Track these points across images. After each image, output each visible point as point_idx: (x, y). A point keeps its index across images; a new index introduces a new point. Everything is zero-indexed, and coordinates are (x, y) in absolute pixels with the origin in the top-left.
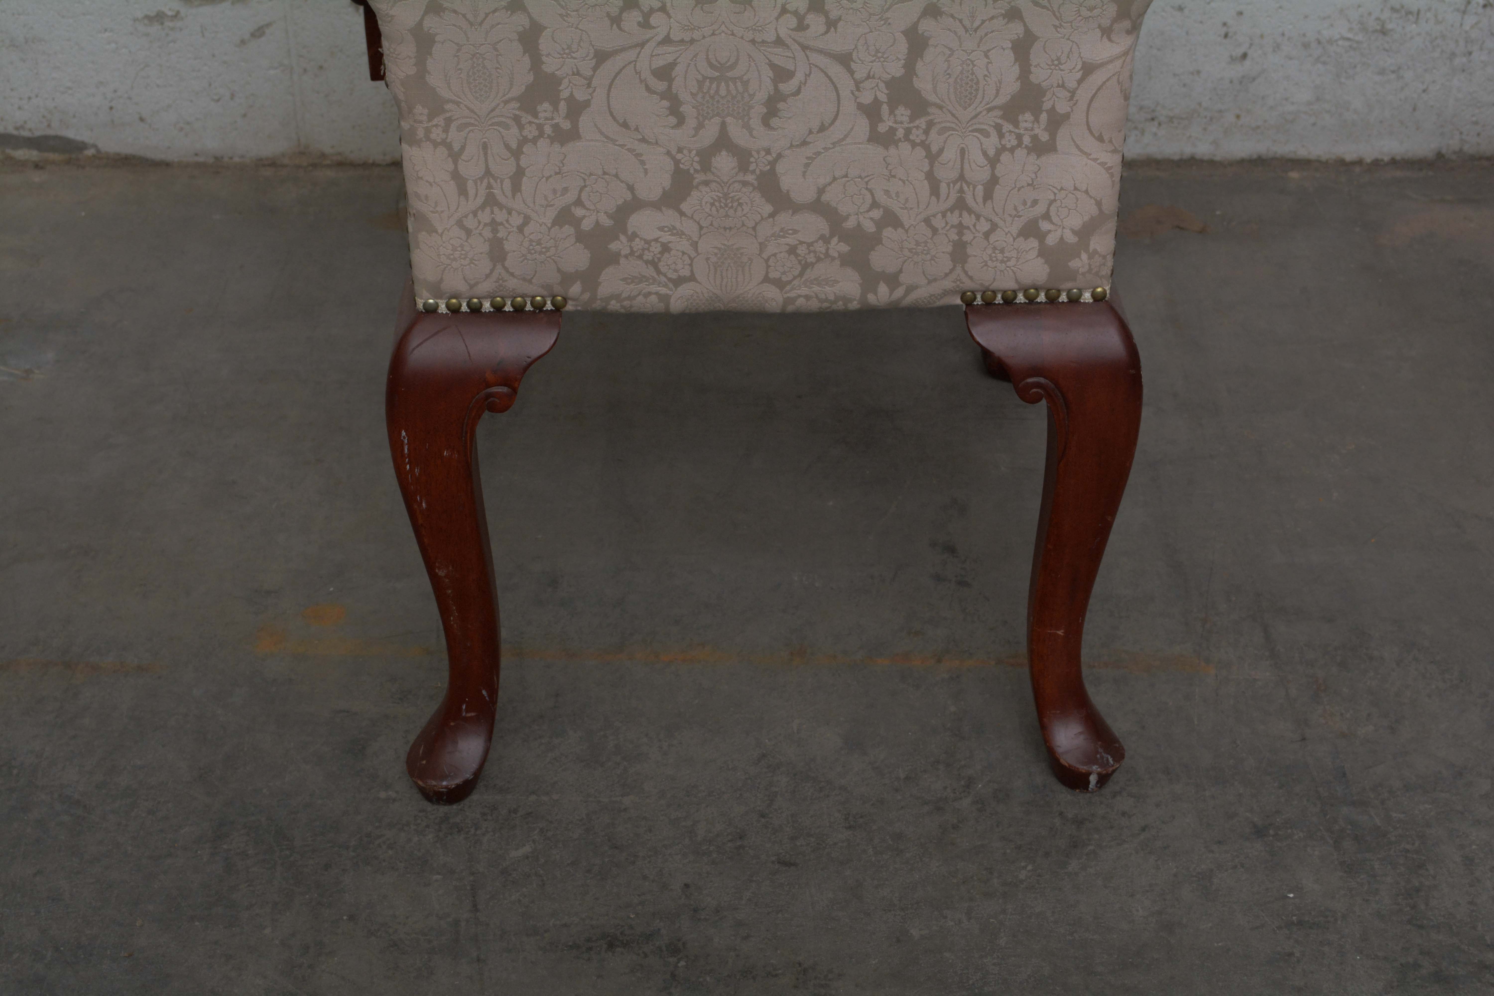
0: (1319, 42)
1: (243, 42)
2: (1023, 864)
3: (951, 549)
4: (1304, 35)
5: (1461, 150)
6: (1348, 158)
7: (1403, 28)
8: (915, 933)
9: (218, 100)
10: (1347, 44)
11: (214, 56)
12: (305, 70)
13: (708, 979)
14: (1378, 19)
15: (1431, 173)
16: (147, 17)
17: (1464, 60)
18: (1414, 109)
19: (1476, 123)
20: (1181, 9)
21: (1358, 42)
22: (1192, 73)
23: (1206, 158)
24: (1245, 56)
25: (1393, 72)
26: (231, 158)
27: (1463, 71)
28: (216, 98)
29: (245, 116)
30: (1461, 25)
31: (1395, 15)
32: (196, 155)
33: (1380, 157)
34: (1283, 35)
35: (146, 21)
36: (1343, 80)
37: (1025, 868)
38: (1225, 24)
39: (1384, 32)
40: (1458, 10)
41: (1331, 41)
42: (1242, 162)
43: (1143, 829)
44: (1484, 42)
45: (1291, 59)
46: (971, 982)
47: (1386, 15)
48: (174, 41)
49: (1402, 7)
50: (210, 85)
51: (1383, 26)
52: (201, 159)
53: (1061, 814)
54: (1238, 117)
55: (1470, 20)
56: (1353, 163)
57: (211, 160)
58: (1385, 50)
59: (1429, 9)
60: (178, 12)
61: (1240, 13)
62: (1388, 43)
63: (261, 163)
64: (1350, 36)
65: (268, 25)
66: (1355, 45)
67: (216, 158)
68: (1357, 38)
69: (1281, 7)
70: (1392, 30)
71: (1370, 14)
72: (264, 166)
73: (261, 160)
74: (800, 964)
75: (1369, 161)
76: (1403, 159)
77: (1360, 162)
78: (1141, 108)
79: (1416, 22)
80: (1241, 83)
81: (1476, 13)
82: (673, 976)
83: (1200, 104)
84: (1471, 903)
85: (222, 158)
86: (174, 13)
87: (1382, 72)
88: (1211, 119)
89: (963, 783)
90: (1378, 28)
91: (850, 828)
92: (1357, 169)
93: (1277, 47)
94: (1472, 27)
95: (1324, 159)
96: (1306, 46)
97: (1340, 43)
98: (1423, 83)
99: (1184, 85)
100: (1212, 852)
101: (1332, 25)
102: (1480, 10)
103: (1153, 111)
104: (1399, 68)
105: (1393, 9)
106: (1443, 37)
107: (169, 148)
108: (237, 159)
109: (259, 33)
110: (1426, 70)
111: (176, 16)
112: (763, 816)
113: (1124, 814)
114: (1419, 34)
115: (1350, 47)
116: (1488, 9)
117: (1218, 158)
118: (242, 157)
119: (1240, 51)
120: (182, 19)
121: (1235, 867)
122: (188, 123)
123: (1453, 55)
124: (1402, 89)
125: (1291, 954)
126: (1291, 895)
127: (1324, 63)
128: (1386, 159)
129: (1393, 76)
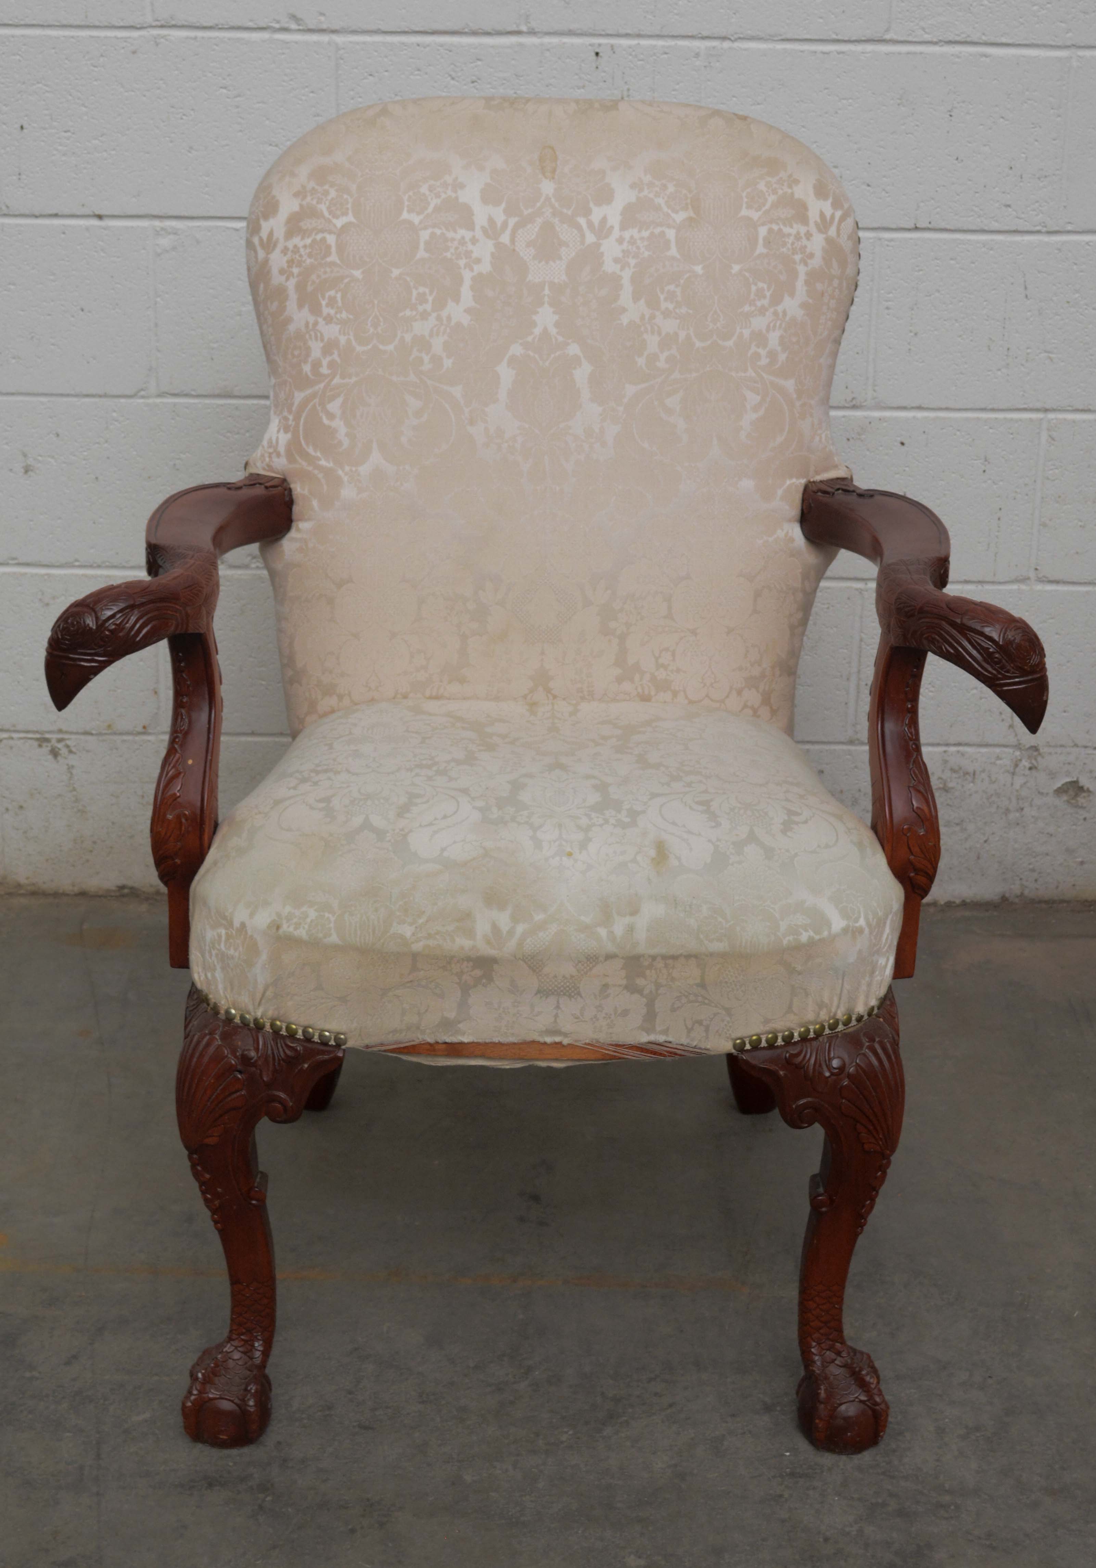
2: (565, 1430)
3: (536, 1198)
5: (1022, 894)
7: (963, 786)
8: (468, 1478)
13: (290, 1510)
14: (940, 778)
15: (995, 913)
17: (1018, 815)
18: (978, 858)
19: (1033, 870)
25: (957, 824)
27: (1018, 824)
30: (1012, 784)
31: (954, 775)
33: (952, 900)
34: (860, 790)
37: (566, 1433)
40: (1008, 772)
43: (671, 1406)
44: (1032, 800)
46: (510, 1514)
47: (947, 775)
49: (960, 768)
51: (945, 784)
53: (603, 1394)
55: (1019, 781)
58: (948, 805)
59: (984, 771)
62: (950, 799)
69: (856, 767)
70: (953, 788)
74: (368, 1500)
75: (942, 903)
76: (972, 901)
79: (973, 782)
81: (1024, 775)
82: (261, 1507)
84: (938, 1460)
89: (522, 1371)
90: (941, 786)
91: (423, 1402)
94: (1021, 786)
98: (984, 834)
100: (727, 1422)
102: (1027, 772)
104: (962, 821)
105: (953, 770)
106: (998, 795)
110: (985, 823)
112: (350, 1393)
113: (656, 1394)
114: (976, 792)
116: (1034, 771)
121: (744, 1433)
123: (1007, 811)
124: (966, 839)
125: (781, 1496)
126: (788, 1454)
128: (958, 901)
129: (957, 829)
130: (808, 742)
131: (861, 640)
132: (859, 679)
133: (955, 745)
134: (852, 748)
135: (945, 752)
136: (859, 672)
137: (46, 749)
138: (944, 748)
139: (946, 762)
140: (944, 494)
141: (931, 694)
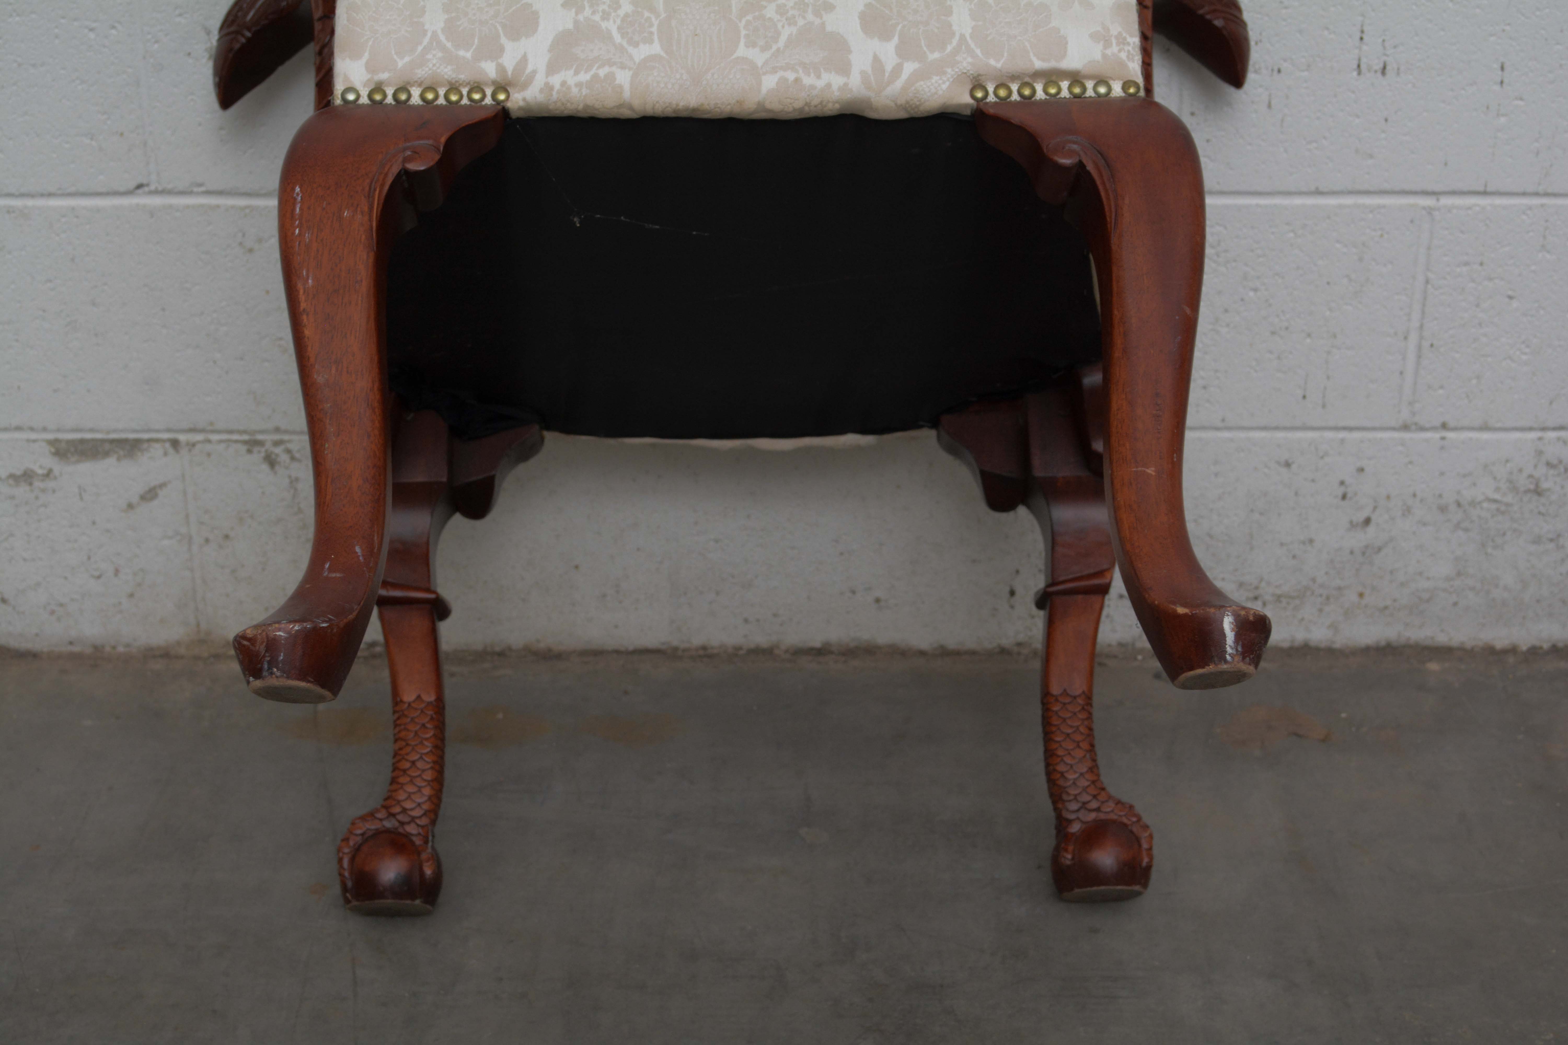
0: (1459, 505)
1: (130, 506)
4: (1440, 496)
6: (1499, 645)
7: (1562, 487)
9: (99, 577)
10: (1494, 506)
11: (94, 523)
12: (207, 540)
14: (1530, 476)
16: (12, 476)
20: (1288, 465)
21: (1508, 505)
22: (1304, 543)
23: (1323, 645)
24: (1367, 521)
25: (1551, 540)
26: (114, 648)
28: (97, 574)
29: (131, 595)
31: (1552, 472)
32: (71, 643)
33: (1537, 644)
34: (1414, 495)
35: (11, 481)
36: (1490, 550)
38: (1342, 483)
39: (1538, 492)
41: (1473, 503)
42: (1366, 650)
45: (1425, 524)
48: (45, 506)
49: (1560, 462)
50: (89, 558)
51: (1537, 485)
52: (76, 649)
54: (1361, 595)
56: (1505, 652)
57: (89, 651)
58: (1540, 513)
60: (50, 471)
61: (1361, 470)
62: (1543, 505)
63: (151, 654)
64: (1497, 496)
65: (162, 486)
66: (1503, 508)
67: (96, 648)
68: (1505, 500)
69: (1411, 462)
70: (1548, 490)
71: (1521, 470)
72: (154, 657)
73: (151, 649)
75: (1524, 648)
77: (1513, 650)
78: (1241, 585)
80: (1364, 554)
83: (1314, 580)
85: (103, 647)
86: (45, 472)
87: (1537, 540)
88: (1328, 598)
90: (1532, 487)
92: (1511, 659)
93: (1407, 511)
95: (1469, 645)
96: (1443, 509)
97: (1485, 505)
99: (1294, 557)
101: (1474, 484)
103: (1257, 588)
104: (1559, 536)
105: (1549, 464)
107: (37, 635)
108: (121, 649)
109: (150, 494)
111: (48, 474)
115: (1498, 510)
117: (1337, 646)
118: (128, 645)
119: (1361, 516)
120: (55, 478)
122: (61, 605)
124: (1563, 560)
127: (1466, 530)
128: (1546, 646)
129: (1551, 546)
130: (1345, 428)
131: (1427, 282)
132: (1421, 338)
133: (1555, 429)
134: (1406, 435)
135: (1540, 439)
136: (1421, 327)
137: (258, 456)
138: (1540, 434)
139: (1540, 453)
140: (1561, 66)
141: (1524, 357)
